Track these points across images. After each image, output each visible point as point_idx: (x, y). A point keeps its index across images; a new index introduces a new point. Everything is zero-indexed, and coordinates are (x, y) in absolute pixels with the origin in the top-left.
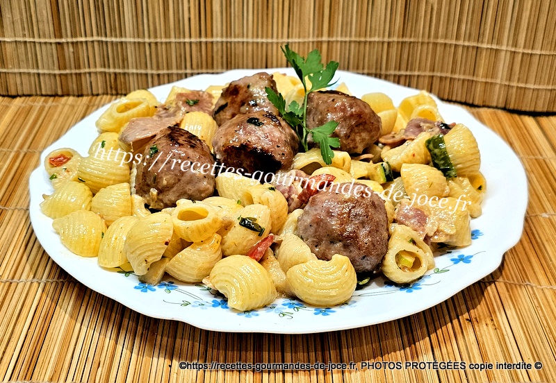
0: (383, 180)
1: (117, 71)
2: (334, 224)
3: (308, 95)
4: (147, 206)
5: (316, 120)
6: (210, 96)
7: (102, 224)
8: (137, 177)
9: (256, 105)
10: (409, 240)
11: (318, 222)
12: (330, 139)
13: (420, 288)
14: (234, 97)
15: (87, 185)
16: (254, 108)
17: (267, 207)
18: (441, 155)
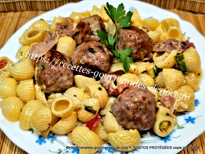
0: (153, 76)
2: (130, 113)
3: (118, 30)
4: (42, 90)
5: (122, 45)
6: (73, 21)
7: (21, 103)
8: (37, 75)
9: (93, 34)
10: (166, 114)
11: (122, 111)
12: (128, 58)
13: (170, 140)
14: (83, 28)
15: (15, 79)
16: (92, 36)
17: (97, 99)
18: (182, 64)
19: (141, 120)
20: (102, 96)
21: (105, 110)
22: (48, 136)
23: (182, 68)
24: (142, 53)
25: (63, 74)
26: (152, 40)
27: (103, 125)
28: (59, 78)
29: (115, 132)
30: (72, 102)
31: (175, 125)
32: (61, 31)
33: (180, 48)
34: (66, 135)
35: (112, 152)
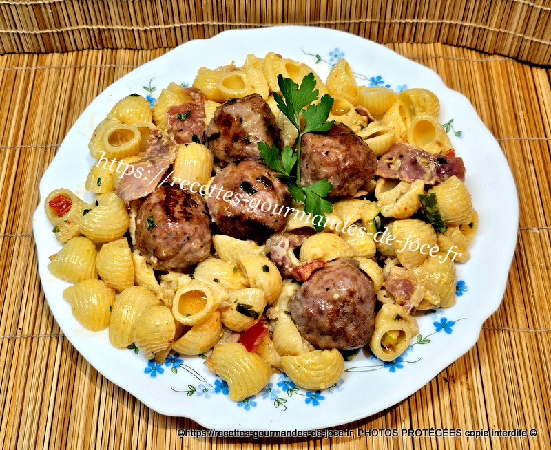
2: (324, 321)
3: (302, 136)
4: (148, 264)
5: (310, 169)
6: (203, 97)
7: (108, 294)
10: (395, 318)
11: (310, 317)
12: (323, 201)
13: (402, 366)
14: (227, 128)
15: (91, 240)
16: (247, 148)
18: (433, 213)
19: (345, 332)
20: (269, 284)
23: (433, 219)
25: (191, 238)
27: (272, 339)
28: (183, 245)
29: (295, 355)
30: (212, 295)
31: (413, 336)
32: (180, 125)
33: (432, 173)
34: (201, 355)
35: (290, 390)
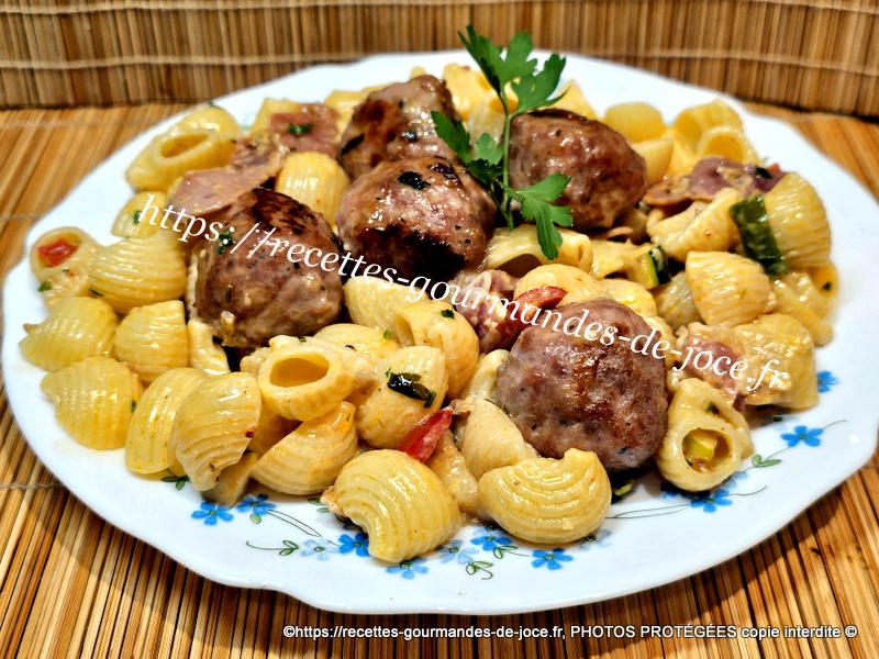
0: (652, 282)
1: (173, 60)
2: (567, 388)
3: (512, 120)
4: (217, 341)
5: (527, 169)
6: (334, 114)
7: (132, 382)
8: (198, 283)
9: (415, 140)
10: (706, 407)
11: (537, 384)
12: (553, 209)
13: (729, 503)
14: (376, 123)
15: (108, 301)
16: (412, 146)
17: (438, 350)
18: (759, 235)
19: (611, 413)
20: (455, 337)
21: (469, 400)
22: (240, 498)
23: (761, 247)
24: (604, 202)
25: (301, 266)
26: (642, 159)
27: (459, 450)
28: (286, 279)
30: (340, 361)
31: (743, 457)
32: (292, 140)
33: (747, 188)
34: (313, 497)
35: (499, 549)
